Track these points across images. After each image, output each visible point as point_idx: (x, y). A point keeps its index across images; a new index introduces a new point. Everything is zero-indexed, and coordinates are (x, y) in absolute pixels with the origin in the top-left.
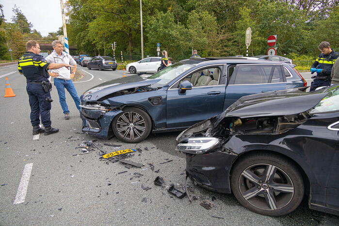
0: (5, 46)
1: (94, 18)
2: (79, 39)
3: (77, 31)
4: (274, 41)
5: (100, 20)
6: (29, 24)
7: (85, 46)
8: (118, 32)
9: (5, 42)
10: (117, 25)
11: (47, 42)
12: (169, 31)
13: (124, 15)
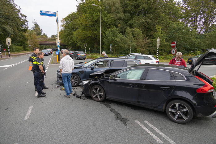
0: (27, 43)
1: (77, 28)
2: (68, 40)
3: (67, 35)
4: (175, 45)
5: (80, 30)
6: (41, 30)
7: (71, 44)
8: (89, 37)
9: (27, 41)
10: (89, 33)
11: (50, 41)
12: (115, 38)
13: (93, 28)
